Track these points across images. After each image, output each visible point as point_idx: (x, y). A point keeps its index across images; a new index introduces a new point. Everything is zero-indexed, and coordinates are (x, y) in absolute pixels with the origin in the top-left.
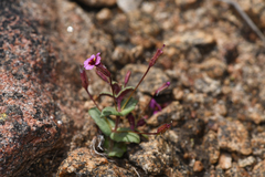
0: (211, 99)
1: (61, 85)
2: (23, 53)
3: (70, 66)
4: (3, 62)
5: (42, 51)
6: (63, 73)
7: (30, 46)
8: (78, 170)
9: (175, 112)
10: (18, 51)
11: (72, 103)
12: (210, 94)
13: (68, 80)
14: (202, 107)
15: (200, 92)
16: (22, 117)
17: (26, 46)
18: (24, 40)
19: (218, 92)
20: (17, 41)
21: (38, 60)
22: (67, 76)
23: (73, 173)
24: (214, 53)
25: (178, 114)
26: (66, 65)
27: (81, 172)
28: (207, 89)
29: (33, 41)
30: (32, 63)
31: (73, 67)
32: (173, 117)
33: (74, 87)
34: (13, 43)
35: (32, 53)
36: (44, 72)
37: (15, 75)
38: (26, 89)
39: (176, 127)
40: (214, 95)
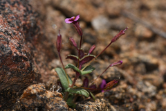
0: (146, 97)
1: (38, 49)
2: (18, 13)
3: (48, 41)
4: (2, 12)
5: (32, 18)
6: (42, 44)
7: (24, 11)
8: (39, 94)
9: (119, 92)
10: (15, 11)
11: (43, 65)
12: (147, 94)
13: (44, 50)
14: (139, 100)
15: (140, 90)
16: (8, 44)
17: (22, 10)
18: (21, 6)
19: (153, 94)
20: (16, 5)
21: (28, 22)
22: (44, 47)
23: (35, 94)
24: (156, 72)
25: (121, 94)
26: (45, 39)
27: (40, 96)
28: (145, 90)
29: (27, 10)
30: (23, 22)
31: (50, 44)
32: (117, 96)
33: (47, 58)
34: (13, 5)
35: (25, 16)
36: (29, 33)
37: (9, 22)
38: (14, 33)
39: (116, 104)
40: (150, 96)
